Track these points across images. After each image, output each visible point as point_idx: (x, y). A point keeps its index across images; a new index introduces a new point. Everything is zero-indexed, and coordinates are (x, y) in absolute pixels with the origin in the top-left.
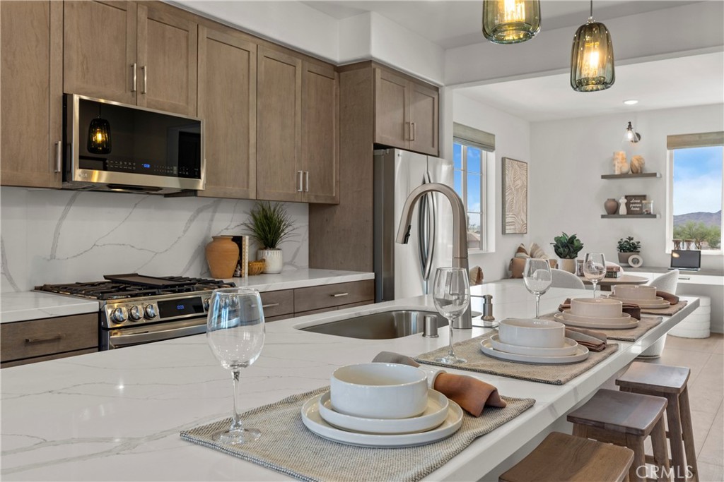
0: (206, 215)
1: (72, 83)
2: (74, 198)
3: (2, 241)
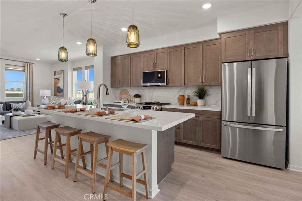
0: (183, 90)
1: (144, 70)
2: (155, 88)
3: (145, 95)
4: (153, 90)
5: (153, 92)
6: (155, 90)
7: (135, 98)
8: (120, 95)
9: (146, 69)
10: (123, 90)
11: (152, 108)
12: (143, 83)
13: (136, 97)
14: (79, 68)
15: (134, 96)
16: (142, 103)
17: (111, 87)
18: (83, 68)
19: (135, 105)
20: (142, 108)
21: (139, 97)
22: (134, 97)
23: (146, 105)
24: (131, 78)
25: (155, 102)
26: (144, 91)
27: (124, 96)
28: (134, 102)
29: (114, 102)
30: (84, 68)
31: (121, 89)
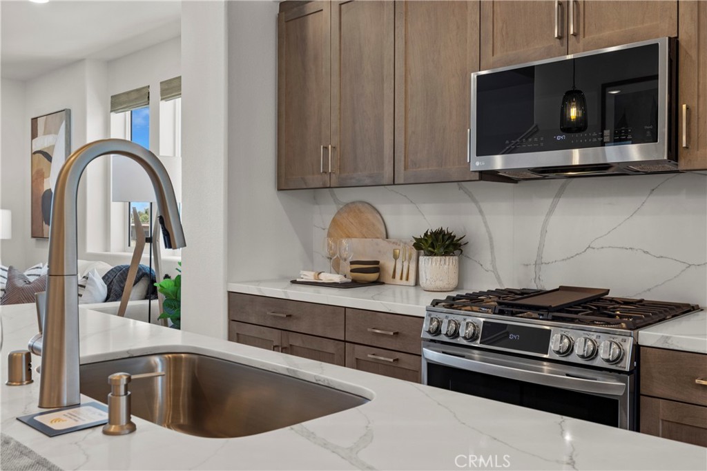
1: (488, 58)
2: (563, 188)
3: (491, 238)
4: (547, 202)
5: (551, 212)
6: (562, 202)
7: (422, 258)
8: (329, 235)
9: (498, 55)
10: (347, 205)
11: (555, 344)
12: (477, 155)
13: (432, 254)
14: (134, 96)
15: (419, 245)
16: (474, 300)
17: (279, 189)
18: (151, 90)
19: (424, 313)
20: (473, 338)
21: (446, 254)
22: (414, 251)
23: (501, 312)
24: (400, 124)
25: (562, 289)
26: (481, 212)
27: (355, 241)
28: (417, 284)
29: (294, 282)
30: (155, 92)
31: (336, 201)
